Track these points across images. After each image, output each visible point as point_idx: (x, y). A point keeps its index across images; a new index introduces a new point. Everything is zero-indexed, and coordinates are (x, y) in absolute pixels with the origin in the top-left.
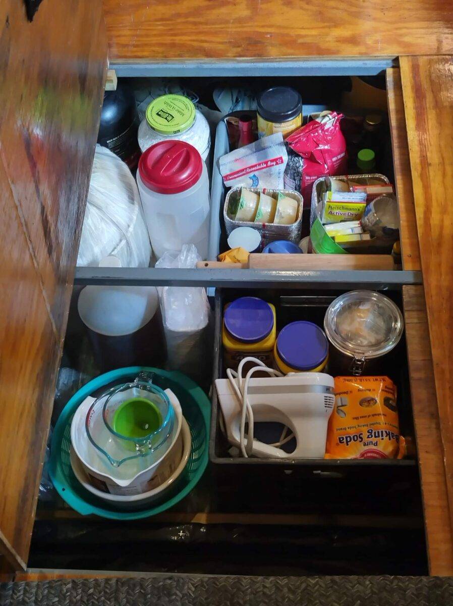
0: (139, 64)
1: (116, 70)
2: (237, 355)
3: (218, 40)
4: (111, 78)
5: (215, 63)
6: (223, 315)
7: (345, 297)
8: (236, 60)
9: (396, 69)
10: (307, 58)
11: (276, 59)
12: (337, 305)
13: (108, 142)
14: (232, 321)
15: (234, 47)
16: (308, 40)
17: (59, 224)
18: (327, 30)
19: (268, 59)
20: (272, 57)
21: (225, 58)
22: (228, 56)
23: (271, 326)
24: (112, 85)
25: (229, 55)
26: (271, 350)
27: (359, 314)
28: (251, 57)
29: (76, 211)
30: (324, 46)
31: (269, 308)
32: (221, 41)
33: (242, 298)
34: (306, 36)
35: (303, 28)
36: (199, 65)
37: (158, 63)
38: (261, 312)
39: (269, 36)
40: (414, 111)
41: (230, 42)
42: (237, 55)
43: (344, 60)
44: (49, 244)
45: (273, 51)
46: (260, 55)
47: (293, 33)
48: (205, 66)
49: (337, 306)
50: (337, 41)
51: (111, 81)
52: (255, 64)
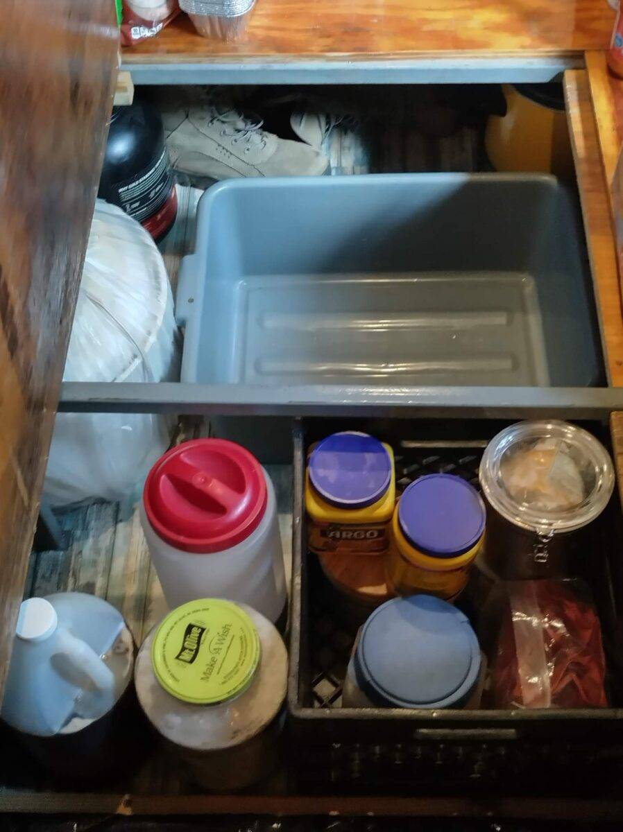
0: (169, 63)
1: (133, 74)
2: (331, 528)
3: (295, 26)
4: (125, 85)
5: (290, 62)
6: (306, 463)
7: (513, 431)
8: (326, 56)
9: (581, 72)
10: (436, 53)
11: (389, 55)
12: (504, 441)
13: (120, 190)
14: (321, 472)
15: (322, 36)
16: (439, 27)
17: (31, 303)
18: (468, 12)
19: (375, 55)
20: (381, 53)
21: (308, 53)
22: (312, 51)
23: (387, 481)
24: (124, 97)
25: (313, 48)
26: (388, 520)
27: (536, 459)
28: (348, 51)
29: (63, 287)
30: (464, 35)
31: (384, 451)
32: (300, 28)
33: (338, 434)
34: (435, 21)
35: (430, 9)
36: (265, 65)
37: (199, 62)
38: (370, 457)
39: (376, 21)
40: (614, 133)
41: (314, 30)
42: (325, 48)
43: (496, 57)
44: (12, 335)
45: (384, 44)
46: (362, 50)
47: (415, 16)
48: (276, 67)
49: (503, 443)
50: (485, 29)
51: (125, 89)
52: (355, 63)
